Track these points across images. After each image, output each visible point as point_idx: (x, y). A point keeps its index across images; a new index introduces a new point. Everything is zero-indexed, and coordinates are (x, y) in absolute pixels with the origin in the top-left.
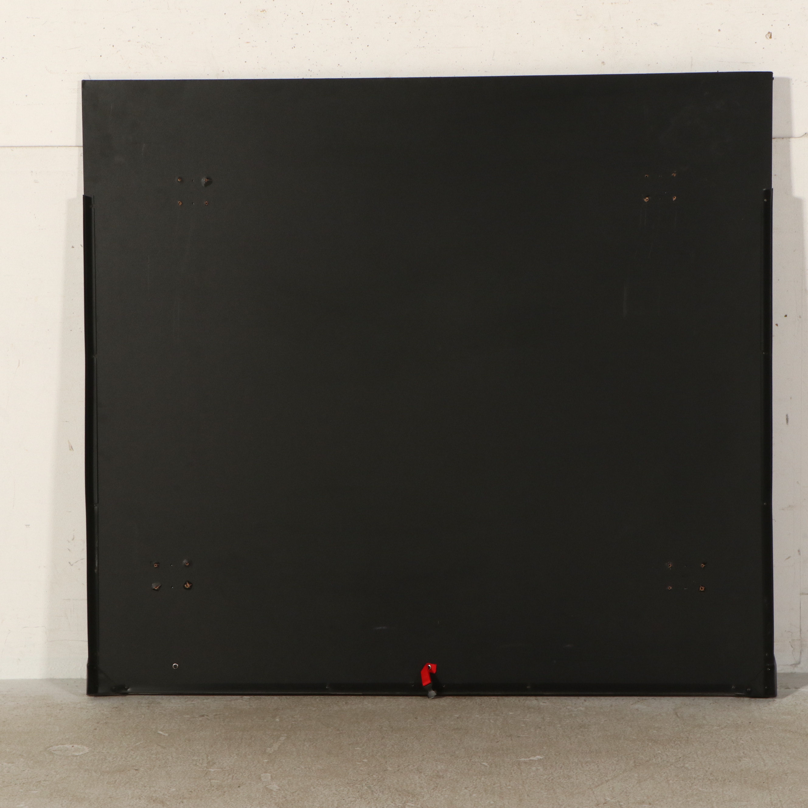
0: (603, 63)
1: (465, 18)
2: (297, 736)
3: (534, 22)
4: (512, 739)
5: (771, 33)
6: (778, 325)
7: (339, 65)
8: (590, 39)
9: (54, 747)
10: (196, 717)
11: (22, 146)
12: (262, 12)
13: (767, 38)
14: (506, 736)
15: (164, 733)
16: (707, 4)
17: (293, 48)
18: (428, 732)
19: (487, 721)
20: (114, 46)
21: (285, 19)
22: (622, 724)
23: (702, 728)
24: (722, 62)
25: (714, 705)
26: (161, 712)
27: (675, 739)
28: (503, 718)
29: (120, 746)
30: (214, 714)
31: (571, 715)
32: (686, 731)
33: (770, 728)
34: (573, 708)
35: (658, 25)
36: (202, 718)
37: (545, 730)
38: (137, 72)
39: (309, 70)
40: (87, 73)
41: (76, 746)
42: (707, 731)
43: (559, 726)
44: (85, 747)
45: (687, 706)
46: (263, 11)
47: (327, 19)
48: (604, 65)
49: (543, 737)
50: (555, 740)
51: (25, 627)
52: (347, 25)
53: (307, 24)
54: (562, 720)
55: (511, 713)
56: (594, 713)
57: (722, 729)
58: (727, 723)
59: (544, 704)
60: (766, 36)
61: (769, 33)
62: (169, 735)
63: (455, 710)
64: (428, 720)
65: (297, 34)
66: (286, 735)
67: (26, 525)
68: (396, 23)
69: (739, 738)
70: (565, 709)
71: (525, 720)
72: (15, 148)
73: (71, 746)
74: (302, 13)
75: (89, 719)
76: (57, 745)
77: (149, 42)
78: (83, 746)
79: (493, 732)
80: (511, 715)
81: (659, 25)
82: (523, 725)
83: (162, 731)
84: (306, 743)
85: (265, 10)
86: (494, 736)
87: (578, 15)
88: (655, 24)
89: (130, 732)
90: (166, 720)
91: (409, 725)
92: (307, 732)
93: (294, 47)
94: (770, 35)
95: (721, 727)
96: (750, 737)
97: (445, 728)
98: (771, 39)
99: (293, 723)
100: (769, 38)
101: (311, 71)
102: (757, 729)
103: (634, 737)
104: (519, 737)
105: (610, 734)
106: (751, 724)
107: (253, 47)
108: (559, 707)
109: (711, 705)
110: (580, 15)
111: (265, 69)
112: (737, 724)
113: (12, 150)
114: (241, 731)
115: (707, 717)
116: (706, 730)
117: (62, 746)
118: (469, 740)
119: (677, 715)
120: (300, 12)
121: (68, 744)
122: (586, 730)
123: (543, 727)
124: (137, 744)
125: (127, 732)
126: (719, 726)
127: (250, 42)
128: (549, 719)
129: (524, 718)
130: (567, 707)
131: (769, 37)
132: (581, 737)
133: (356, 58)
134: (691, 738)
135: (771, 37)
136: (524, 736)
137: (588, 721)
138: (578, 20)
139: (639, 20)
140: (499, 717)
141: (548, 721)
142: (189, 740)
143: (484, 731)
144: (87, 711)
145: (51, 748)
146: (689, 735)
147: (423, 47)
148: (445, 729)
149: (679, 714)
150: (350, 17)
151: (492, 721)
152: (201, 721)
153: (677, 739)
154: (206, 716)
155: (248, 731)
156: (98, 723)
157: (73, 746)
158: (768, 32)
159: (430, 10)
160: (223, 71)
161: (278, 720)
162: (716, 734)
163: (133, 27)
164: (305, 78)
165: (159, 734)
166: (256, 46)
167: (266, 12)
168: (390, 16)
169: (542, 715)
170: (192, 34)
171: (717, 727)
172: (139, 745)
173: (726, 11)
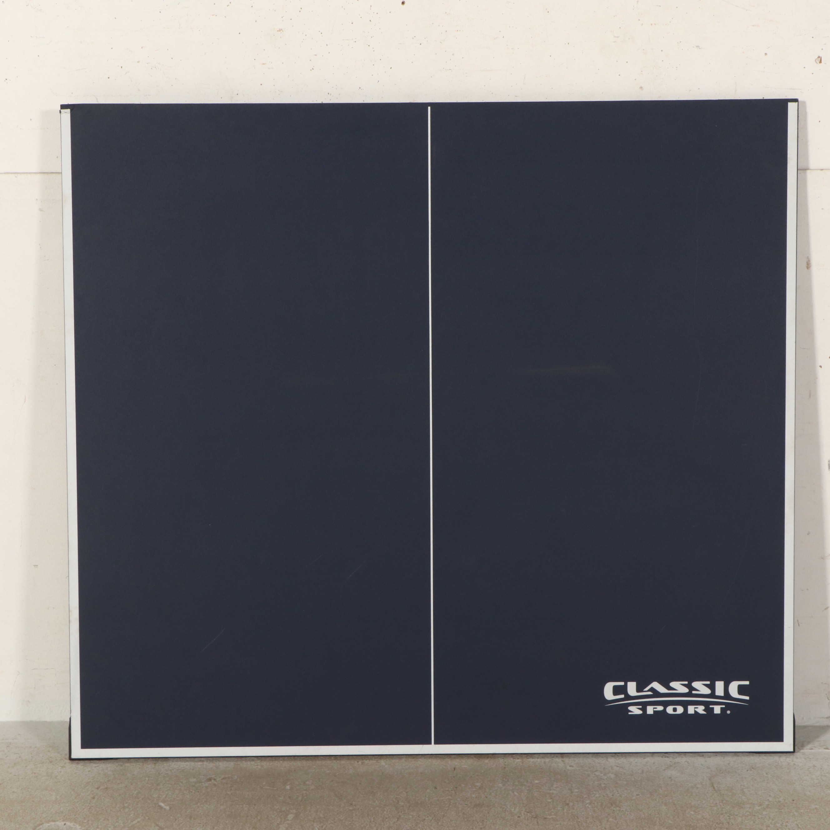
0: (641, 88)
1: (495, 39)
2: (307, 813)
3: (568, 44)
4: (538, 823)
5: (821, 57)
6: (822, 367)
7: (360, 88)
8: (627, 62)
9: (44, 824)
10: (203, 781)
11: (27, 173)
12: (279, 32)
13: (817, 63)
14: (532, 817)
15: (165, 805)
16: (753, 26)
17: (311, 70)
18: (448, 809)
19: (510, 792)
20: (123, 67)
21: (303, 39)
22: (656, 800)
23: (742, 808)
24: (768, 88)
25: (751, 772)
26: (167, 772)
27: (715, 826)
28: (528, 789)
29: (115, 825)
30: (223, 777)
31: (600, 784)
32: (726, 813)
33: (816, 808)
34: (602, 775)
35: (700, 48)
36: (209, 783)
37: (574, 808)
38: (146, 95)
39: (328, 93)
40: (94, 96)
41: (68, 824)
42: (748, 813)
43: (588, 802)
44: (77, 826)
45: (722, 773)
46: (280, 30)
47: (348, 40)
48: (642, 90)
49: (571, 820)
50: (585, 824)
51: (35, 669)
52: (369, 46)
53: (327, 45)
54: (591, 793)
55: (536, 782)
56: (625, 783)
57: (764, 809)
58: (768, 800)
59: (571, 768)
60: (815, 60)
61: (819, 57)
62: (171, 808)
63: (477, 775)
64: (448, 791)
65: (315, 55)
66: (294, 811)
67: (35, 566)
68: (421, 44)
69: (784, 824)
70: (594, 775)
71: (551, 792)
72: (19, 174)
73: (63, 823)
74: (321, 33)
75: (90, 782)
76: (49, 822)
77: (159, 63)
78: (75, 824)
79: (517, 810)
80: (537, 783)
81: (702, 48)
82: (550, 800)
83: (163, 803)
84: (315, 825)
85: (282, 30)
86: (519, 817)
87: (615, 37)
88: (698, 47)
89: (129, 803)
90: (170, 786)
91: (427, 799)
92: (318, 807)
93: (313, 69)
94: (819, 59)
95: (762, 807)
96: (796, 822)
97: (466, 803)
98: (820, 64)
99: (304, 792)
100: (818, 63)
101: (331, 94)
102: (802, 811)
103: (670, 822)
104: (546, 818)
105: (643, 816)
106: (795, 802)
107: (269, 68)
108: (587, 773)
109: (749, 772)
110: (618, 37)
111: (282, 92)
112: (779, 802)
113: (16, 177)
114: (247, 804)
115: (745, 790)
116: (747, 811)
117: (53, 823)
118: (491, 823)
119: (714, 788)
120: (319, 31)
121: (60, 821)
122: (618, 809)
123: (571, 804)
124: (134, 822)
125: (127, 803)
126: (761, 805)
127: (266, 64)
128: (577, 791)
129: (550, 790)
130: (596, 773)
131: (819, 61)
132: (612, 820)
133: (378, 81)
134: (732, 823)
135: (820, 62)
136: (551, 817)
137: (619, 795)
138: (615, 42)
139: (680, 42)
140: (524, 787)
141: (576, 794)
142: (191, 818)
143: (507, 809)
144: (89, 770)
145: (41, 826)
146: (730, 819)
147: (450, 69)
148: (466, 805)
149: (715, 786)
150: (372, 37)
151: (516, 793)
152: (207, 787)
153: (717, 825)
154: (213, 781)
155: (255, 805)
156: (98, 788)
157: (65, 824)
158: (817, 56)
159: (458, 31)
160: (237, 94)
161: (288, 787)
162: (759, 818)
163: (142, 48)
164: (325, 102)
165: (160, 806)
166: (272, 68)
167: (283, 31)
168: (415, 37)
169: (570, 785)
170: (205, 54)
171: (759, 806)
172: (136, 823)
173: (773, 34)
